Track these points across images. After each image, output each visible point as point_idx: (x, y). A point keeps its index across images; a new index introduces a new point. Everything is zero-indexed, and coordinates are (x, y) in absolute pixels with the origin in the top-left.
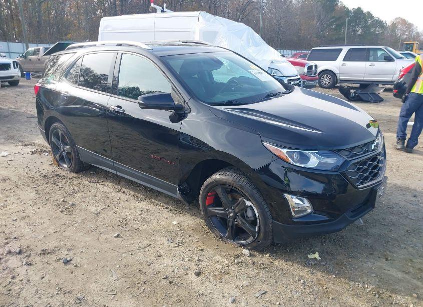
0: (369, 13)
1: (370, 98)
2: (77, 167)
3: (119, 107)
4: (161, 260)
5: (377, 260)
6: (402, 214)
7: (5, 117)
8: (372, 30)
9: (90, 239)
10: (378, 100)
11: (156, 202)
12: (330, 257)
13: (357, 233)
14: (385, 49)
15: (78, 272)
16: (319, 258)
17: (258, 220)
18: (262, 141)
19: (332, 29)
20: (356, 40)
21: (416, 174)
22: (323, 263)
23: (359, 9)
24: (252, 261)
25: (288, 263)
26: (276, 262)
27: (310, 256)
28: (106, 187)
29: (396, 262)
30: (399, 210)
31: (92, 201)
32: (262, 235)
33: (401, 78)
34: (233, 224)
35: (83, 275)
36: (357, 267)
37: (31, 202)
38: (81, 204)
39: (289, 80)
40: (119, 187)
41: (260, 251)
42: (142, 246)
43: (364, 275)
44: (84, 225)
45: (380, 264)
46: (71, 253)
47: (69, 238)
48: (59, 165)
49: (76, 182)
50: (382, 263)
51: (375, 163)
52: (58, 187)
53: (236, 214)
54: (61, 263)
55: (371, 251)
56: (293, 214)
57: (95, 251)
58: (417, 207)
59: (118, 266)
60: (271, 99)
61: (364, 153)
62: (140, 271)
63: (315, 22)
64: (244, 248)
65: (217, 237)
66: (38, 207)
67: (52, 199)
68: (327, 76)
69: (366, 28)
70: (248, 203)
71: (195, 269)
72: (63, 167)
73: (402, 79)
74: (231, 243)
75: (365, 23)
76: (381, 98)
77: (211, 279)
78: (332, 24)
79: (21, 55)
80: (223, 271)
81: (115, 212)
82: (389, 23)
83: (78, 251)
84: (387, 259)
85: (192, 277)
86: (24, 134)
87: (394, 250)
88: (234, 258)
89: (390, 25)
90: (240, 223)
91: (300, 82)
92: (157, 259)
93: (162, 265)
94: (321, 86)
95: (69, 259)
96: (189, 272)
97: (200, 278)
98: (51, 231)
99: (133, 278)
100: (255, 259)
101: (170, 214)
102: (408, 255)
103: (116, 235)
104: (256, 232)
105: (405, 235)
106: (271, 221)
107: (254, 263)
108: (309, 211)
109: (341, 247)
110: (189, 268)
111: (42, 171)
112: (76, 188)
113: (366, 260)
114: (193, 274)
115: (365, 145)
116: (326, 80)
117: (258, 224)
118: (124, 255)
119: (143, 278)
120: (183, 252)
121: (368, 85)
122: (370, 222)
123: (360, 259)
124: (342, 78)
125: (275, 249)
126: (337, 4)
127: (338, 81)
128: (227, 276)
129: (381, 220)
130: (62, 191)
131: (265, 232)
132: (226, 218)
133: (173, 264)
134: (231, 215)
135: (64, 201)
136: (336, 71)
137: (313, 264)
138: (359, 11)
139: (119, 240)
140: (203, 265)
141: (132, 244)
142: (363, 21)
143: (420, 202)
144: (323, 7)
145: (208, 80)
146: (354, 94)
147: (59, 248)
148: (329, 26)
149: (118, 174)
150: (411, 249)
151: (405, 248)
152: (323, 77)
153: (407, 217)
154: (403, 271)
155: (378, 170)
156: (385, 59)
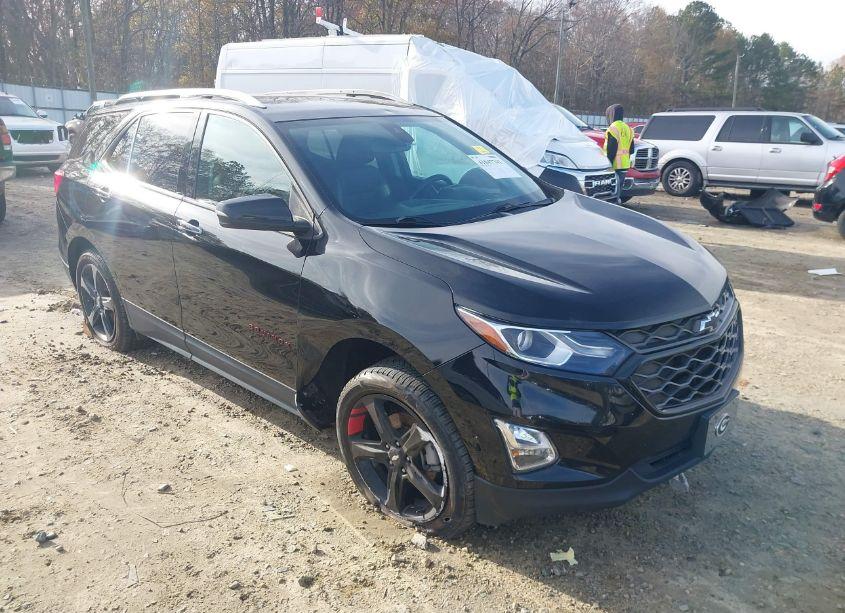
0: (785, 45)
1: (765, 219)
2: (124, 341)
3: (194, 222)
4: (239, 546)
5: (699, 573)
6: (779, 472)
7: (22, 235)
8: (793, 79)
9: (106, 493)
10: (782, 224)
11: (264, 421)
12: (598, 561)
13: (671, 510)
14: (803, 120)
15: (62, 564)
16: (573, 561)
17: (444, 473)
18: (454, 305)
19: (709, 75)
20: (757, 99)
21: (830, 384)
22: (579, 574)
23: (765, 37)
24: (428, 560)
25: (504, 569)
26: (479, 566)
27: (554, 557)
28: (172, 385)
29: (742, 580)
30: (774, 464)
31: (137, 413)
32: (452, 504)
33: (828, 180)
34: (399, 478)
35: (70, 570)
36: (651, 587)
37: (15, 410)
38: (114, 417)
39: (587, 178)
40: (198, 387)
41: (452, 539)
42: (209, 515)
43: (662, 607)
44: (104, 463)
45: (706, 583)
46: (59, 523)
47: (66, 489)
48: (93, 335)
49: (117, 372)
50: (710, 581)
51: (707, 361)
52: (79, 379)
53: (403, 457)
54: (33, 543)
55: (691, 553)
56: (514, 464)
57: (109, 520)
58: (815, 458)
59: (146, 555)
60: (503, 216)
61: (680, 339)
62: (188, 568)
63: (672, 61)
64: (419, 531)
65: (369, 503)
66: (26, 420)
67: (57, 405)
68: (682, 171)
69: (779, 75)
70: (426, 436)
71: (304, 569)
72: (100, 339)
73: (831, 182)
74: (394, 518)
75: (777, 64)
76: (788, 219)
77: (331, 596)
78: (708, 65)
79: (79, 115)
80: (362, 578)
81: (176, 439)
82: (827, 67)
83: (76, 517)
84: (722, 573)
85: (293, 587)
86: (47, 270)
87: (742, 552)
88: (392, 550)
89: (829, 70)
90: (412, 476)
91: (614, 181)
92: (230, 545)
93: (239, 559)
94: (669, 191)
95: (50, 534)
96: (289, 577)
97: (307, 592)
98: (35, 471)
99: (169, 583)
100: (435, 557)
101: (286, 448)
102: (771, 565)
103: (161, 487)
104: (442, 499)
105: (775, 520)
106: (469, 476)
107: (430, 565)
108: (550, 458)
109: (628, 538)
110: (291, 568)
111: (58, 347)
112: (113, 384)
113: (677, 573)
114: (296, 580)
115: (685, 320)
116: (681, 180)
117: (445, 481)
118: (166, 531)
119: (189, 584)
120: (289, 532)
121: (764, 191)
122: (705, 485)
123: (664, 570)
124: (712, 175)
125: (485, 537)
126: (719, 27)
127: (705, 183)
128: (366, 590)
129: (731, 483)
130: (83, 390)
131: (459, 499)
132: (386, 464)
133: (260, 558)
134: (395, 458)
135: (80, 410)
136: (700, 162)
137: (558, 573)
138: (765, 41)
139: (167, 497)
140: (323, 563)
141: (190, 508)
142: (774, 61)
143: (827, 446)
144: (690, 32)
145: (398, 173)
146: (731, 210)
147: (39, 510)
148: (703, 70)
149: (194, 358)
150: (780, 552)
151: (769, 549)
152: (674, 174)
153: (788, 479)
154: (754, 603)
155: (716, 377)
156: (802, 140)
